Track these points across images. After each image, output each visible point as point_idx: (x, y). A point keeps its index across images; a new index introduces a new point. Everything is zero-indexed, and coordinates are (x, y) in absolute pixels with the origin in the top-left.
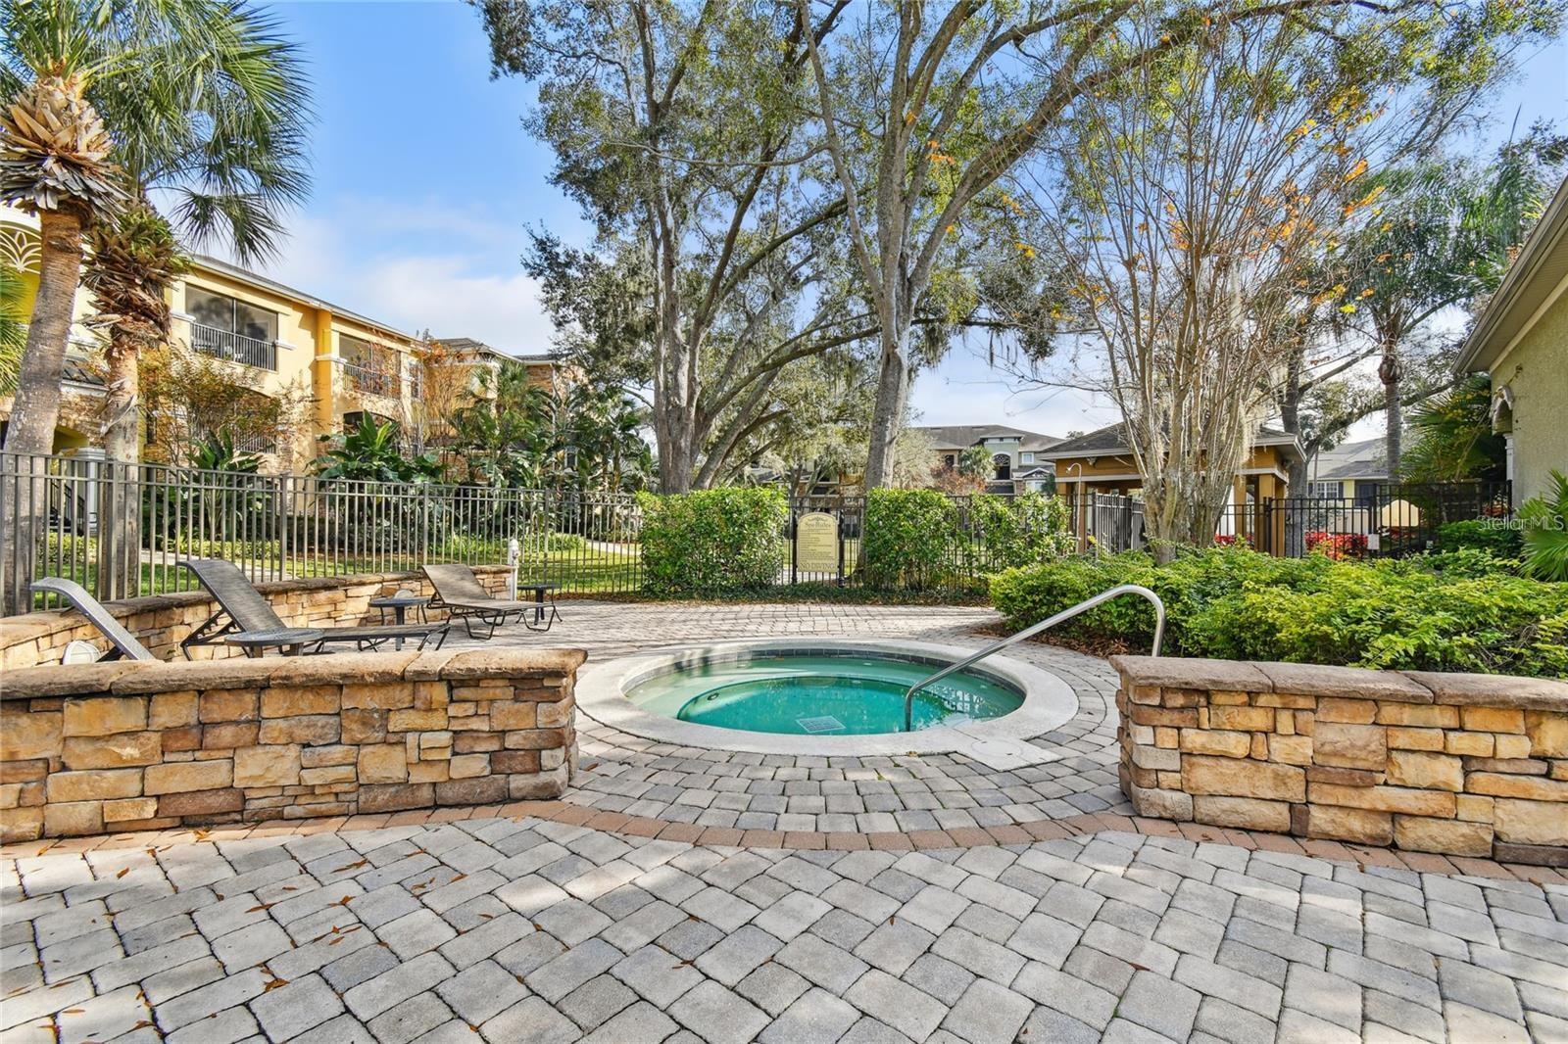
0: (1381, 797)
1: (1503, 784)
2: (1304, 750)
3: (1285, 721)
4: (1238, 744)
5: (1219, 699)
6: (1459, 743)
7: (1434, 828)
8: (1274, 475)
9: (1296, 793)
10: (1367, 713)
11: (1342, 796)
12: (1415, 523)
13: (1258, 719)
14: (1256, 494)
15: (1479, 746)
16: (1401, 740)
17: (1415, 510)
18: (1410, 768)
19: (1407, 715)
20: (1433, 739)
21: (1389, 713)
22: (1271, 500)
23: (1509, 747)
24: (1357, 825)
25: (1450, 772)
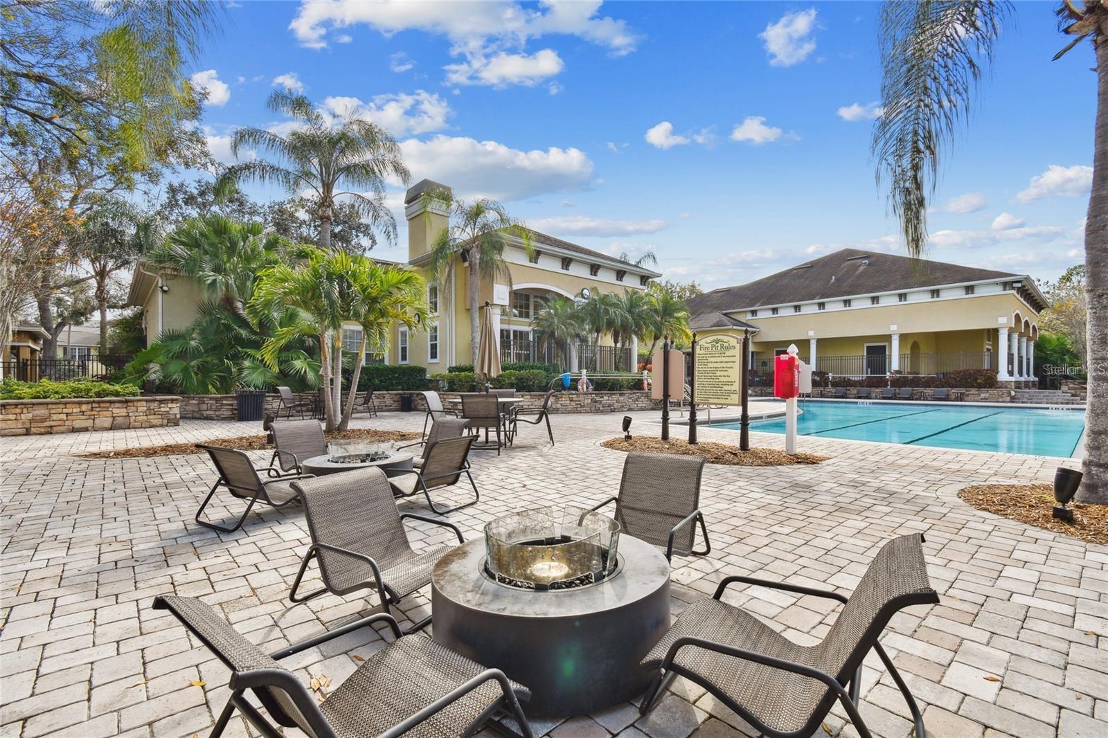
0: (48, 424)
1: (74, 418)
2: (30, 416)
3: (25, 411)
4: (12, 417)
5: (8, 407)
6: (65, 411)
7: (60, 428)
8: (29, 347)
9: (27, 425)
10: (45, 406)
11: (39, 425)
12: (104, 373)
13: (18, 411)
14: (17, 355)
15: (70, 410)
16: (53, 411)
17: (104, 367)
18: (55, 417)
19: (54, 406)
20: (60, 410)
21: (50, 406)
22: (27, 360)
23: (75, 410)
24: (42, 430)
25: (64, 417)
